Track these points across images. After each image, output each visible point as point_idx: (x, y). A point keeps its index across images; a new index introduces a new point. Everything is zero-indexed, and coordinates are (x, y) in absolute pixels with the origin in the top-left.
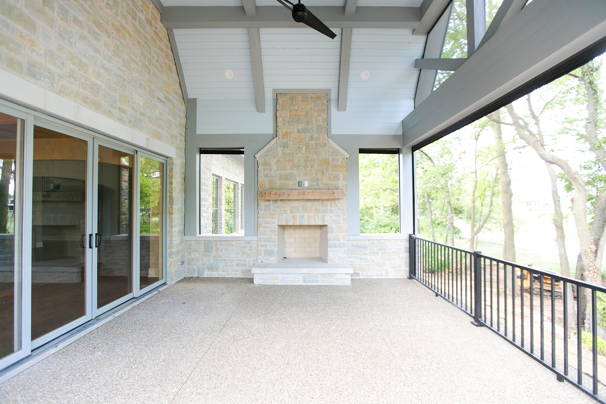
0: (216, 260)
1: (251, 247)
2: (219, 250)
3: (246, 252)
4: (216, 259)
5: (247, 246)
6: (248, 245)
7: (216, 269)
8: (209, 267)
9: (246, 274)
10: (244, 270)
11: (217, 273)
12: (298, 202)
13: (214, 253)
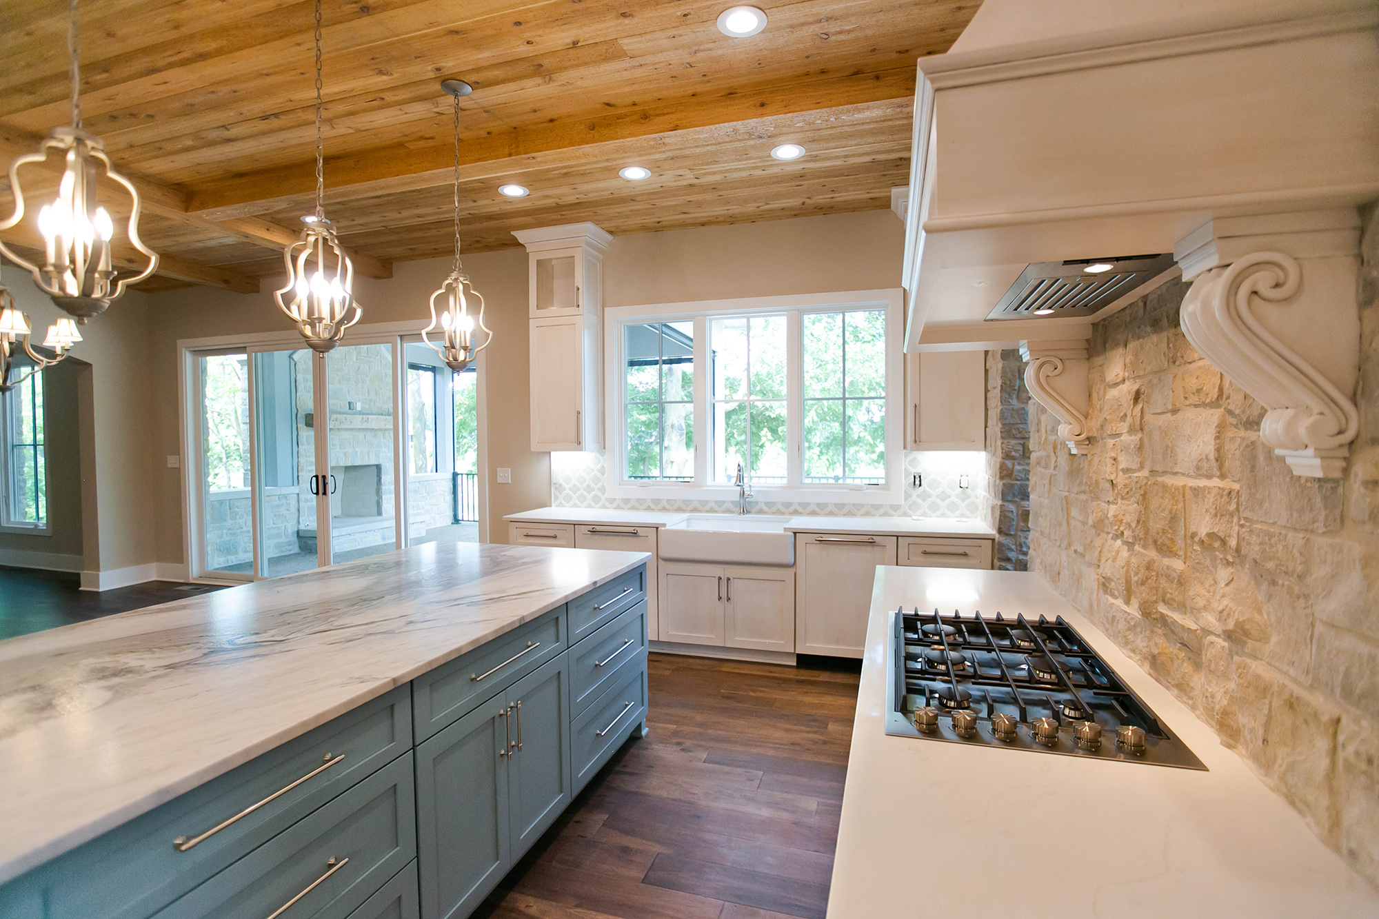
0: (234, 534)
1: (288, 504)
2: (238, 517)
3: (281, 513)
4: (234, 532)
5: (283, 504)
6: (284, 501)
7: (234, 550)
8: (222, 549)
9: (284, 549)
10: (279, 543)
11: (236, 558)
12: (349, 432)
13: (229, 523)
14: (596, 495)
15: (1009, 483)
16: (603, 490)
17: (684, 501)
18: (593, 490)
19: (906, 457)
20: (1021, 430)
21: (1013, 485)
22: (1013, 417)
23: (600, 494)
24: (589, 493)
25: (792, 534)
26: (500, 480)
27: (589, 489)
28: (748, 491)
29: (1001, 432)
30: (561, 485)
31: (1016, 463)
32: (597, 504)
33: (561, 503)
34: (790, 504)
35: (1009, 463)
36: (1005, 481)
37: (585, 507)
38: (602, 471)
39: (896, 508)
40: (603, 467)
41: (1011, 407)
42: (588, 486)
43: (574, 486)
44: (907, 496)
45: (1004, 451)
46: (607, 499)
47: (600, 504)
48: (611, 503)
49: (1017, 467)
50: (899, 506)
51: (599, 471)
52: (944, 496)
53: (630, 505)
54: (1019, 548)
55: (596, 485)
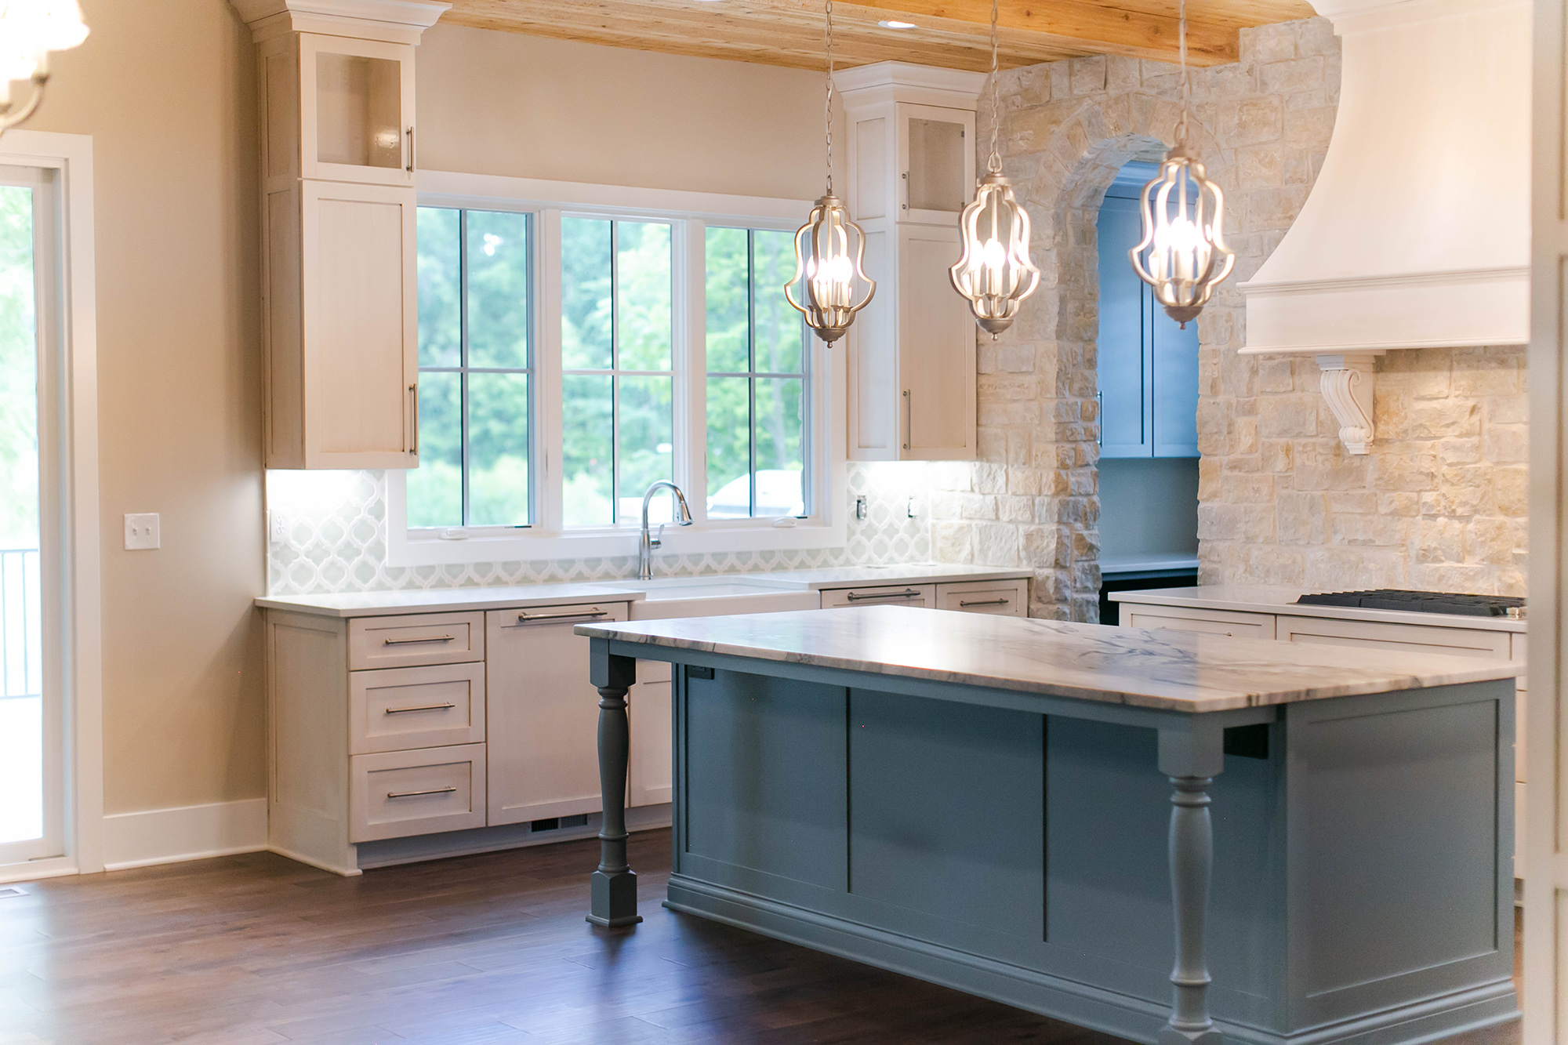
14: (364, 564)
15: (1064, 500)
16: (378, 552)
17: (533, 563)
18: (358, 552)
19: (848, 470)
20: (1074, 430)
21: (1068, 503)
22: (1068, 414)
23: (371, 560)
24: (349, 559)
25: (819, 592)
26: (131, 543)
27: (349, 552)
28: (654, 536)
29: (1056, 433)
30: (286, 546)
31: (1069, 474)
32: (366, 581)
33: (287, 586)
34: (700, 556)
35: (1063, 472)
36: (1060, 498)
37: (342, 591)
38: (378, 512)
39: (836, 552)
40: (380, 503)
41: (1065, 400)
42: (348, 545)
43: (317, 546)
44: (851, 533)
45: (1059, 459)
46: (388, 571)
47: (372, 582)
48: (395, 578)
49: (1073, 479)
50: (841, 550)
51: (371, 511)
52: (891, 531)
53: (433, 579)
54: (1073, 584)
55: (364, 541)
